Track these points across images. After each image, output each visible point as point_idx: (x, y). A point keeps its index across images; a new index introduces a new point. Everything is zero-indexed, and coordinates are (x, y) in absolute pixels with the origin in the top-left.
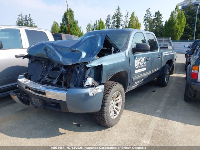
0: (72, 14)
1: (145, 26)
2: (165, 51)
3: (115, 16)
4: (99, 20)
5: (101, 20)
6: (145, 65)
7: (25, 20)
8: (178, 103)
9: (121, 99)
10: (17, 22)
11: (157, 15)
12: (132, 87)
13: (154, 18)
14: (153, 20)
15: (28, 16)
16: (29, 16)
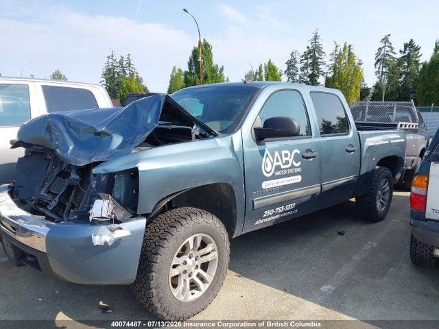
0: (209, 52)
1: (378, 75)
2: (371, 136)
3: (309, 53)
4: (267, 64)
5: (272, 62)
6: (299, 170)
7: (118, 67)
8: (391, 269)
9: (216, 253)
10: (105, 70)
11: (408, 49)
12: (257, 223)
13: (402, 55)
14: (398, 60)
15: (125, 59)
16: (128, 58)
